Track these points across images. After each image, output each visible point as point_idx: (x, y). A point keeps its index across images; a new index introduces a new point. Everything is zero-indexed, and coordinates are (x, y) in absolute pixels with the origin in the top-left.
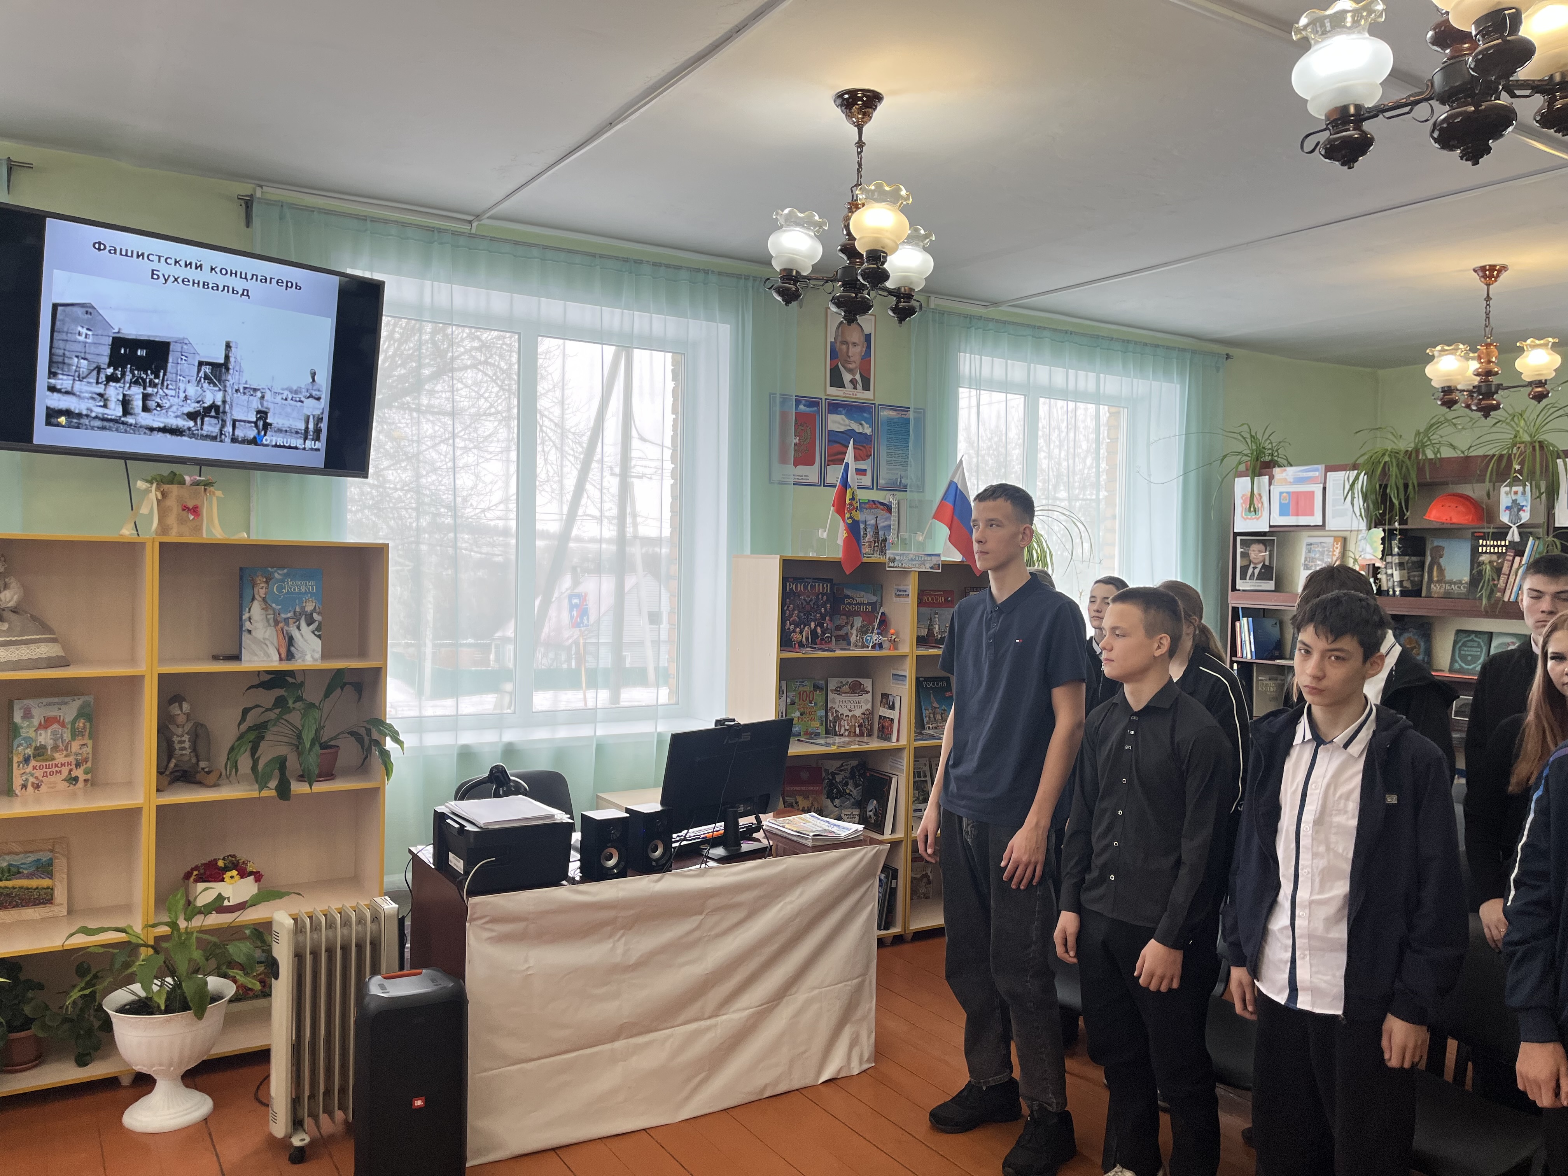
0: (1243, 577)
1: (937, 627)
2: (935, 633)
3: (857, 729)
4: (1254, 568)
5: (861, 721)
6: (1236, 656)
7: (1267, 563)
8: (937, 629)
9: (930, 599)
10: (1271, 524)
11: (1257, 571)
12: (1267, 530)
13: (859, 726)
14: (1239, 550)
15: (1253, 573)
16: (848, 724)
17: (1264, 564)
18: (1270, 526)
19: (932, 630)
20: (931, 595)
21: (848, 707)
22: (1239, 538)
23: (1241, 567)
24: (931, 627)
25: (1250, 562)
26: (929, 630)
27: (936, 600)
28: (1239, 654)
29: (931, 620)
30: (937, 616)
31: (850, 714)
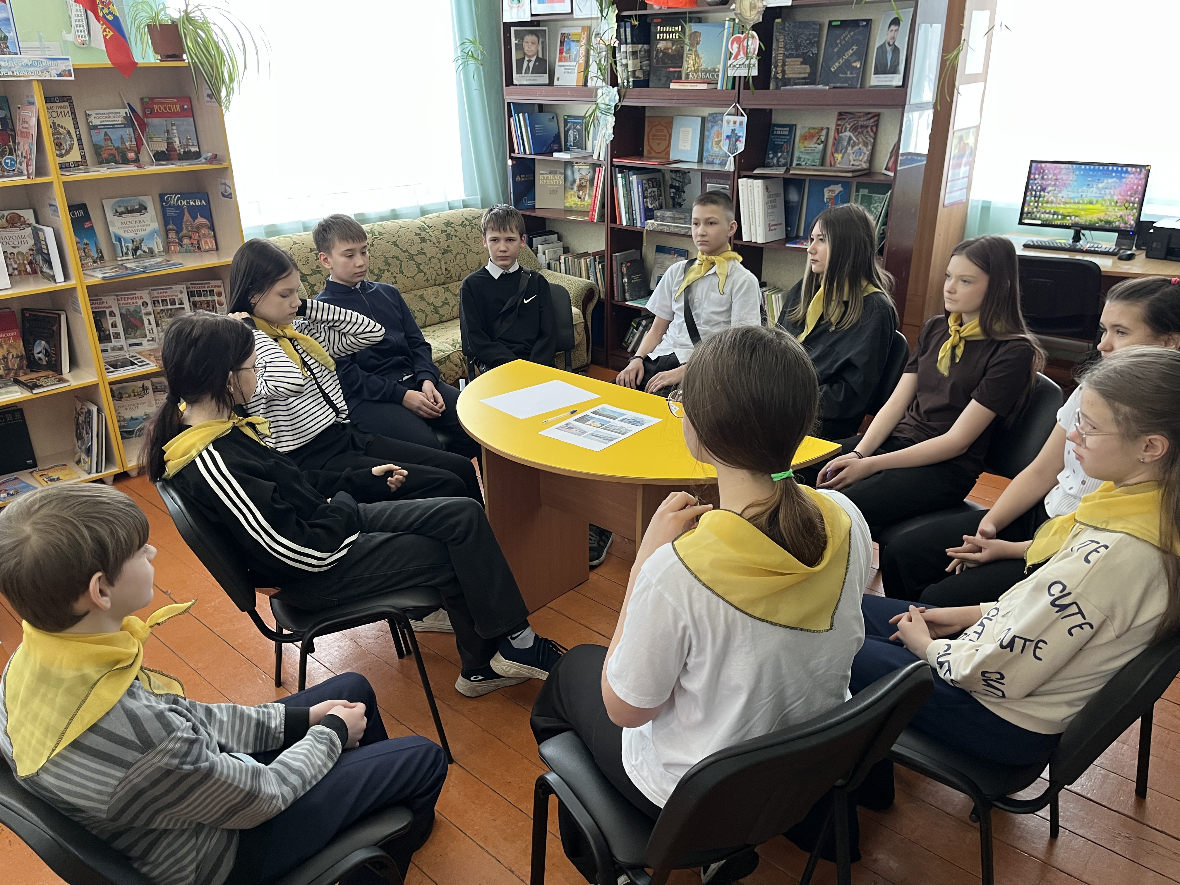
0: (519, 71)
1: (177, 140)
2: (176, 147)
3: (28, 267)
4: (529, 61)
5: (30, 258)
6: (514, 152)
7: (540, 56)
8: (178, 142)
9: (162, 108)
10: (533, 13)
11: (531, 64)
12: (529, 20)
13: (29, 264)
14: (514, 41)
15: (528, 67)
16: (16, 263)
17: (537, 56)
18: (532, 15)
19: (172, 143)
20: (162, 103)
21: (11, 243)
22: (513, 29)
23: (517, 60)
24: (170, 141)
25: (525, 54)
26: (168, 143)
27: (170, 109)
28: (516, 150)
29: (168, 131)
30: (174, 128)
31: (15, 251)
